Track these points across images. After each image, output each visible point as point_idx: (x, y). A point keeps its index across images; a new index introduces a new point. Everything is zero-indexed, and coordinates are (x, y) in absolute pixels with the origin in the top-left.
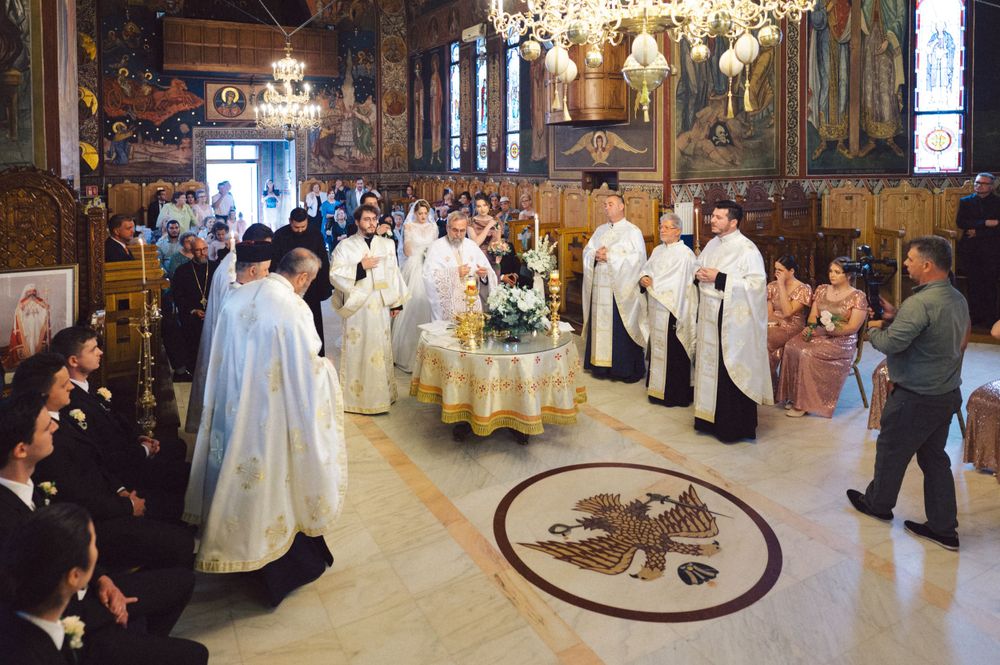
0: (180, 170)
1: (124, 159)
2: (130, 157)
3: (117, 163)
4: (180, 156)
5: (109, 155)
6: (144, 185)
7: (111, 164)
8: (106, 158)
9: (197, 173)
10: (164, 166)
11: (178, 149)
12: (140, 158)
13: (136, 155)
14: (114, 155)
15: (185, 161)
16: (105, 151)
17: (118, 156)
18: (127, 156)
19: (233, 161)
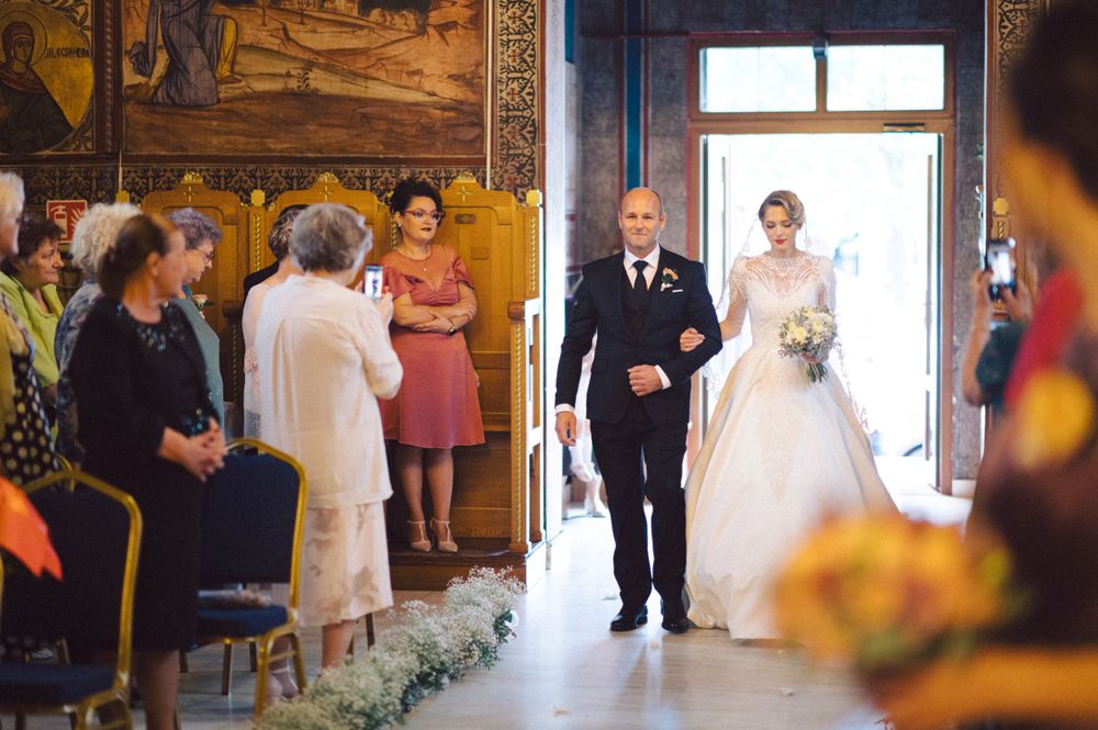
0: (428, 131)
1: (198, 79)
2: (224, 70)
3: (173, 99)
4: (431, 66)
5: (143, 63)
6: (258, 197)
7: (150, 104)
8: (130, 77)
9: (506, 152)
10: (360, 113)
11: (421, 31)
12: (263, 76)
13: (248, 62)
14: (160, 68)
15: (449, 92)
16: (128, 44)
17: (176, 69)
18: (212, 68)
19: (821, 119)
